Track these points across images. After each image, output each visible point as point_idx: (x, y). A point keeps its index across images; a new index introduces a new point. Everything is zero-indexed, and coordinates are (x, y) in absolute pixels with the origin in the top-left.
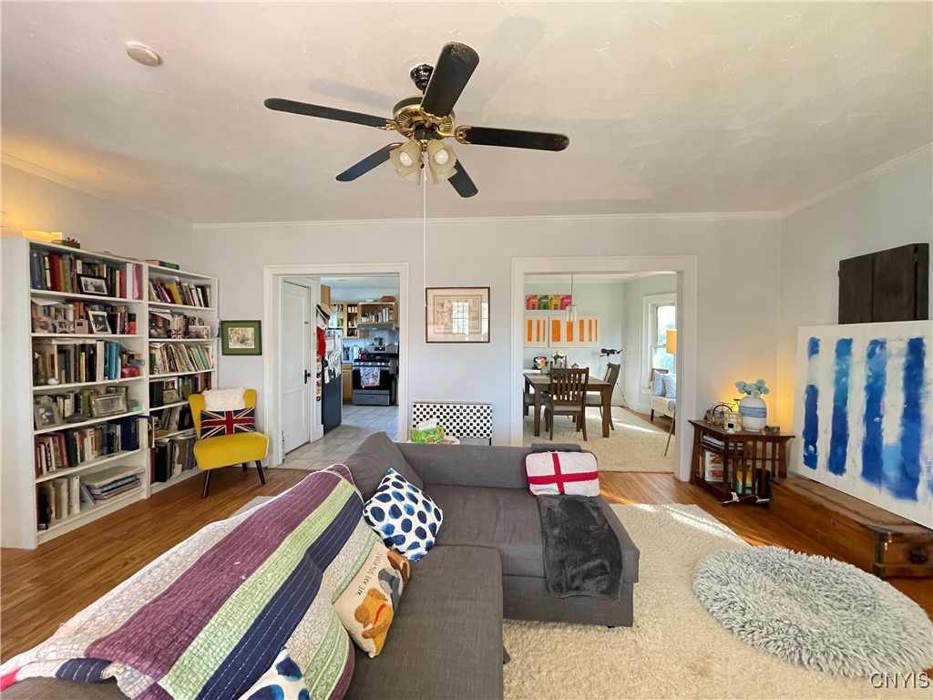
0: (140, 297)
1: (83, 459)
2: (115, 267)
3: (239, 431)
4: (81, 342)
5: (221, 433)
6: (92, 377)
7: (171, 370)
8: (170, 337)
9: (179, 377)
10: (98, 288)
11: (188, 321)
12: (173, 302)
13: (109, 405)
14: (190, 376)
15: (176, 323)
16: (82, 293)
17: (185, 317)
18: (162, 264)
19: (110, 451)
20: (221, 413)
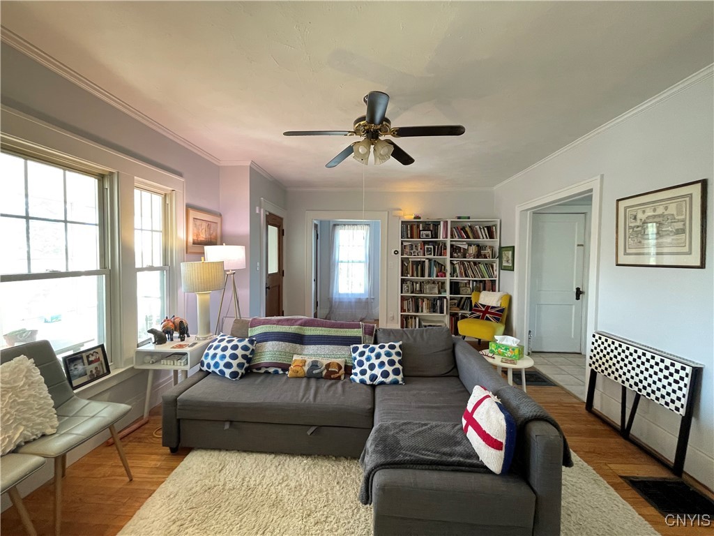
0: (446, 237)
1: (422, 311)
2: (436, 224)
3: (487, 319)
4: (419, 260)
5: (478, 317)
6: (423, 275)
7: (466, 276)
8: (465, 258)
9: (473, 281)
10: (427, 235)
11: (480, 248)
12: (468, 237)
13: (431, 289)
14: (481, 281)
15: (473, 250)
16: (420, 238)
17: (478, 246)
18: (459, 218)
19: (434, 312)
20: (484, 306)
